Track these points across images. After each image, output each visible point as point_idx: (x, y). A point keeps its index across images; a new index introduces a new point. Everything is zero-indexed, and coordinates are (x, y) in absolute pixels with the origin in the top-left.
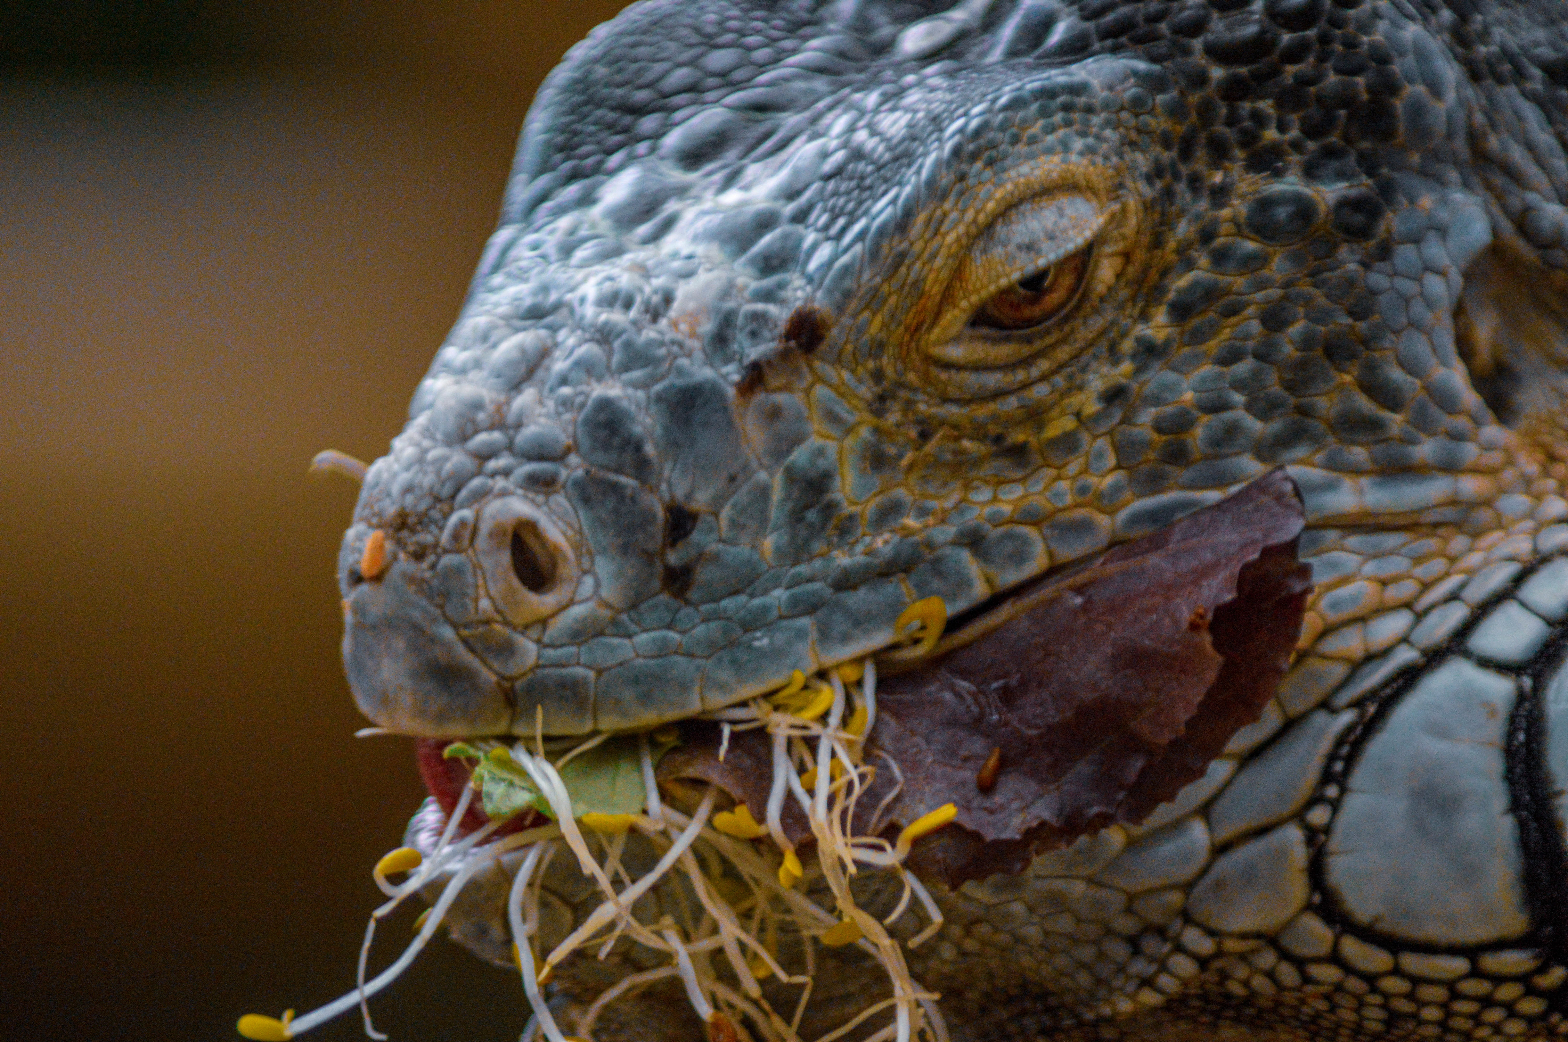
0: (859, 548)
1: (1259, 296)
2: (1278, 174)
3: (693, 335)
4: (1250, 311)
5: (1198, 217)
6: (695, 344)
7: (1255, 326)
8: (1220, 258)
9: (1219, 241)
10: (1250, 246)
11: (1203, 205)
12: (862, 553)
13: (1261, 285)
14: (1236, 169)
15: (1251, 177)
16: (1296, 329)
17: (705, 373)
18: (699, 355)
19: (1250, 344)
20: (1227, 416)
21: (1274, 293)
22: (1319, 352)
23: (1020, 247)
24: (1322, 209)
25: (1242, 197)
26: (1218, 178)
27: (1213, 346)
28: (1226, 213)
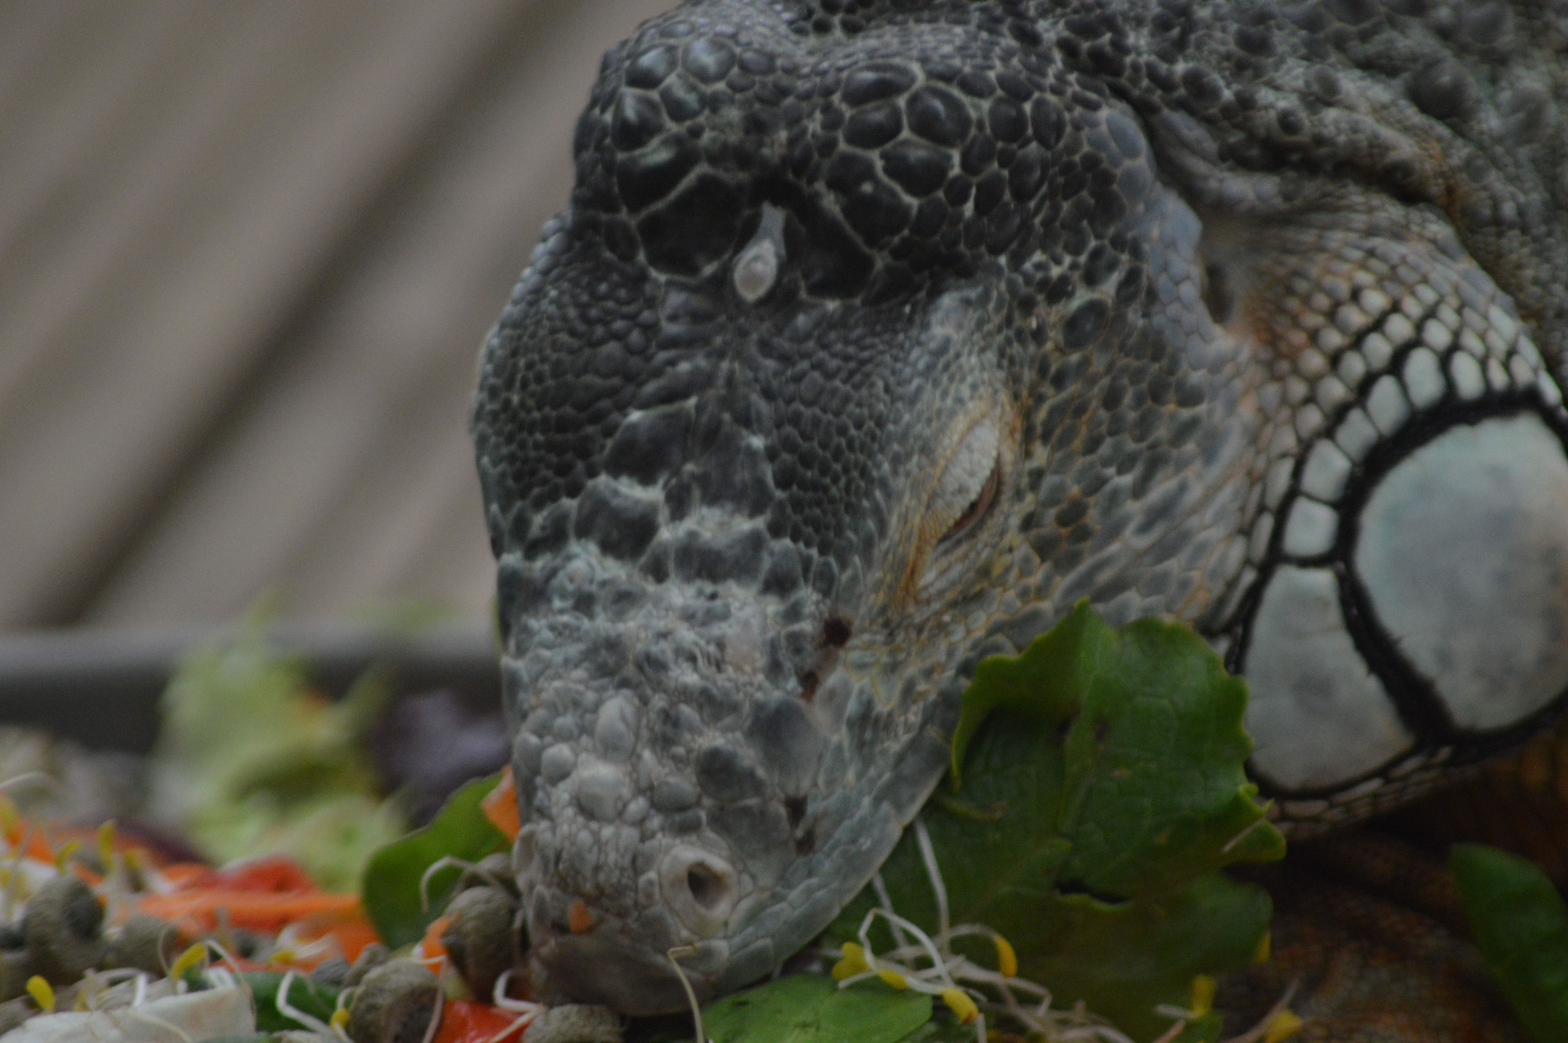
0: (901, 730)
1: (1096, 390)
2: (1070, 295)
3: (755, 671)
4: (1094, 404)
5: (1032, 360)
6: (760, 678)
7: (1103, 414)
8: (1059, 381)
9: (1053, 369)
10: (1075, 358)
11: (1032, 348)
12: (904, 733)
13: (1092, 381)
14: (1041, 309)
15: (1055, 308)
16: (1128, 398)
17: (776, 695)
18: (767, 684)
19: (1104, 429)
20: (1108, 488)
21: (1105, 381)
22: (1149, 403)
23: (954, 494)
24: (1110, 302)
25: (1054, 325)
26: (1034, 323)
27: (1077, 444)
28: (1049, 346)
